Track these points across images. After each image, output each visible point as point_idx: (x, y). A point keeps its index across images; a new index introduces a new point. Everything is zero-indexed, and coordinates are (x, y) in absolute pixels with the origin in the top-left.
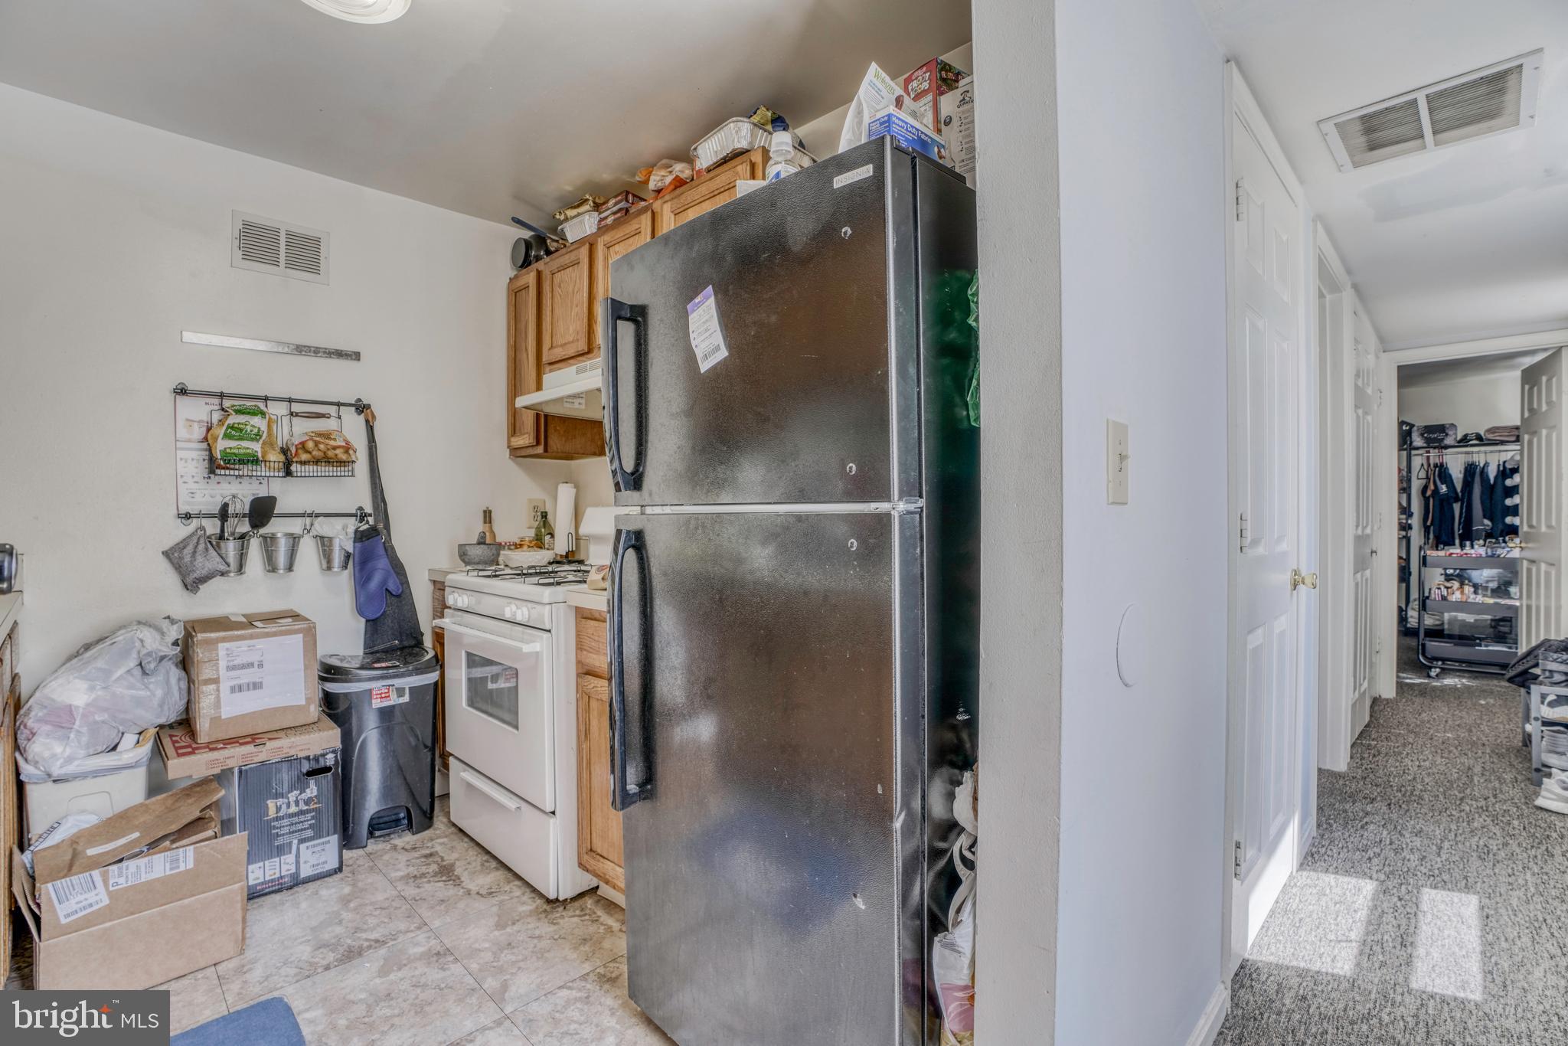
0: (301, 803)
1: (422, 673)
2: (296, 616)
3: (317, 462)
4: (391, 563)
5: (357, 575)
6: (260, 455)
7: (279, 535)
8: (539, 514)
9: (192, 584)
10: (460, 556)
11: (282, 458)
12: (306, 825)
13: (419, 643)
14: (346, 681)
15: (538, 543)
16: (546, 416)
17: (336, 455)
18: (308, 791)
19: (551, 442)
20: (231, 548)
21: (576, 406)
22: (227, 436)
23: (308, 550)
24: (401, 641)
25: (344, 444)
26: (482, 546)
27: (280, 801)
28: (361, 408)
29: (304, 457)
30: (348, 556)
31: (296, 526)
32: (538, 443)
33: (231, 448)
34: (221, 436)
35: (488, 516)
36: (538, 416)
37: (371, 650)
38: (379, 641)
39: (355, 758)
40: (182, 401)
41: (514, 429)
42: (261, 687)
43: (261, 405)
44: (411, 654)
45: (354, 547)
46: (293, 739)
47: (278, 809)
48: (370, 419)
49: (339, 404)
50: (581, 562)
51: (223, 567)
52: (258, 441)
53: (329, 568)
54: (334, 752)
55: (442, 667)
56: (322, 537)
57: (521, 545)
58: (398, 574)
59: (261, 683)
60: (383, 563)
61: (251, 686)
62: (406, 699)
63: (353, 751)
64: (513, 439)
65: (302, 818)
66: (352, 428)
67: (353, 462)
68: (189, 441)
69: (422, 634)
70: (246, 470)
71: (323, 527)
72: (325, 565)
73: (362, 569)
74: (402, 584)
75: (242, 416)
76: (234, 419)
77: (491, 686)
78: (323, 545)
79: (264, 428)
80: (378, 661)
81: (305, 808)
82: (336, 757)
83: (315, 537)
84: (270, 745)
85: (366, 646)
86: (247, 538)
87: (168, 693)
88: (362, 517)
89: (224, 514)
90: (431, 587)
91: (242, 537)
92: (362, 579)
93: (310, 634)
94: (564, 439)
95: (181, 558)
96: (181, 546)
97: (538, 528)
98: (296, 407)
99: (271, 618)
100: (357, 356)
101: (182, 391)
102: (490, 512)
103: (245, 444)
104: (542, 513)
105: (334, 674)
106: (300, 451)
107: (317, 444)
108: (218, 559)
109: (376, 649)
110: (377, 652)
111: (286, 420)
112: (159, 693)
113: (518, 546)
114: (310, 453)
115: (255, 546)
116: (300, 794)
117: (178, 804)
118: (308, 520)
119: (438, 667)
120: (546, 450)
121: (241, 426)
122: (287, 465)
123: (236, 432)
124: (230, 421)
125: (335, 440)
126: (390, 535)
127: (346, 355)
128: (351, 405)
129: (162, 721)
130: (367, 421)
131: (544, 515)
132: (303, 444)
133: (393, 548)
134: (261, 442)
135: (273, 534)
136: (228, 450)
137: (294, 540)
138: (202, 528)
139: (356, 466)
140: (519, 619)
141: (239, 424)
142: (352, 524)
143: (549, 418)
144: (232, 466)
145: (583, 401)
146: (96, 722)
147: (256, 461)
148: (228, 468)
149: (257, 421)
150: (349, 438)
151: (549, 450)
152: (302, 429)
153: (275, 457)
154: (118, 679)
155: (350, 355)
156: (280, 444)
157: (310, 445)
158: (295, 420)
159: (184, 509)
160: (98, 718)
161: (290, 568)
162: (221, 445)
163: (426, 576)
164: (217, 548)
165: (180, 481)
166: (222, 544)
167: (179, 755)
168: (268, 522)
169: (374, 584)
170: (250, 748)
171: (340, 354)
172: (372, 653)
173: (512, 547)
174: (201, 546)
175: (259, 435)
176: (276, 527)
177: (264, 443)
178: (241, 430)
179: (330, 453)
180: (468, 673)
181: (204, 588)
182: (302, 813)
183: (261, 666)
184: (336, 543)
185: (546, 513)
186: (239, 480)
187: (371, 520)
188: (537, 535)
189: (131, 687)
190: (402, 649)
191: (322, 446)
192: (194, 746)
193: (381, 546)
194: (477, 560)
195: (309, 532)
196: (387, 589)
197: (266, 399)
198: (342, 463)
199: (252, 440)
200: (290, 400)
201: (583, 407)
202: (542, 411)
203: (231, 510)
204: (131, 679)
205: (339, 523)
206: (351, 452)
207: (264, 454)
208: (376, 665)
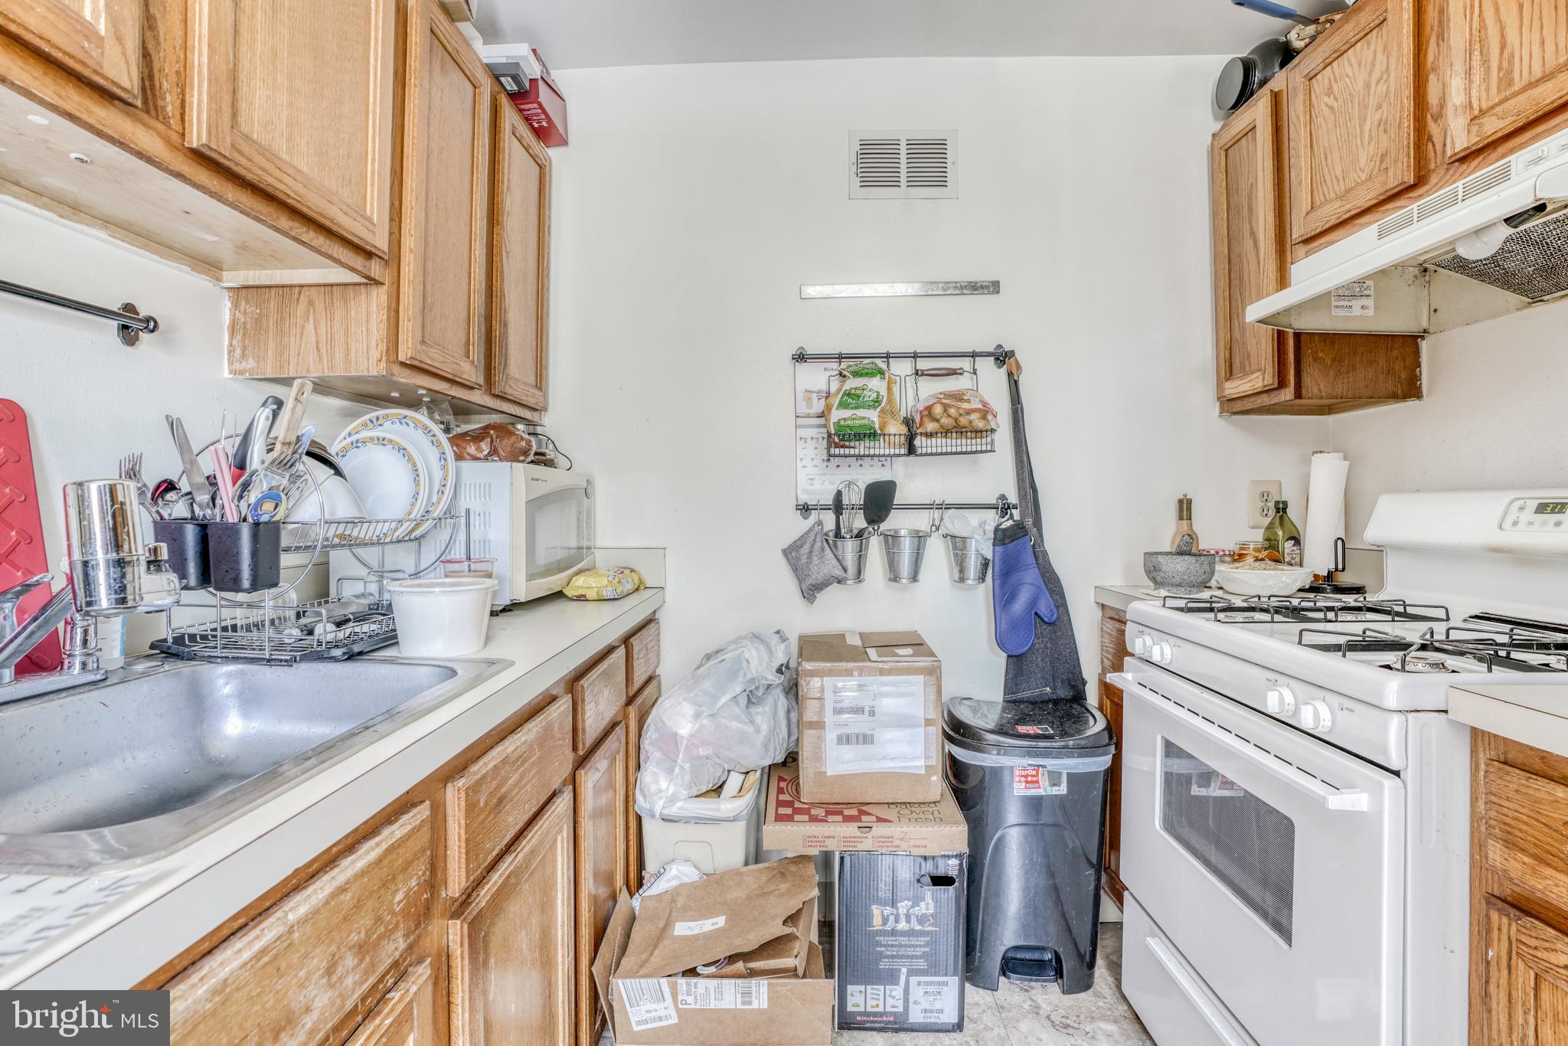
0: (913, 920)
1: (1087, 756)
2: (918, 645)
3: (946, 432)
4: (1043, 575)
5: (997, 591)
6: (877, 426)
7: (903, 533)
8: (1271, 505)
9: (811, 591)
10: (1148, 572)
11: (904, 430)
12: (919, 951)
13: (1079, 697)
14: (978, 750)
15: (1272, 553)
16: (1298, 336)
17: (971, 422)
18: (923, 905)
19: (1307, 380)
20: (849, 547)
21: (1357, 311)
22: (843, 405)
23: (937, 552)
24: (1054, 688)
25: (980, 406)
26: (1186, 558)
27: (888, 910)
28: (1002, 357)
29: (931, 426)
30: (985, 564)
31: (921, 521)
32: (1282, 384)
33: (845, 419)
34: (836, 405)
35: (1185, 508)
36: (1281, 336)
37: (1014, 697)
38: (1025, 685)
39: (987, 862)
40: (803, 368)
41: (1229, 366)
42: (872, 743)
43: (881, 364)
44: (1069, 716)
45: (994, 552)
46: (905, 829)
47: (885, 920)
48: (1014, 372)
49: (974, 355)
50: (1358, 590)
51: (839, 572)
52: (875, 408)
53: (962, 579)
54: (959, 856)
55: (1119, 746)
56: (953, 537)
57: (1241, 556)
58: (1052, 592)
59: (872, 735)
60: (1030, 576)
61: (861, 739)
62: (1063, 789)
63: (985, 853)
64: (1228, 385)
65: (914, 941)
66: (991, 384)
67: (993, 431)
68: (809, 416)
69: (1084, 683)
70: (861, 448)
71: (957, 524)
72: (957, 576)
73: (1003, 584)
74: (1057, 607)
75: (860, 379)
76: (852, 383)
77: (1196, 790)
78: (955, 547)
79: (884, 392)
80: (1023, 720)
81: (918, 928)
82: (961, 865)
83: (945, 536)
84: (879, 830)
85: (1008, 689)
86: (866, 535)
87: (773, 730)
88: (1005, 509)
89: (838, 506)
90: (1099, 613)
91: (860, 535)
92: (1004, 597)
93: (934, 672)
94: (1332, 373)
95: (798, 559)
96: (799, 544)
97: (1270, 527)
98: (923, 364)
99: (888, 644)
100: (994, 287)
101: (801, 357)
102: (1190, 502)
103: (861, 413)
104: (1277, 503)
105: (963, 735)
106: (926, 420)
107: (946, 407)
108: (835, 562)
109: (1020, 695)
110: (1021, 701)
111: (910, 381)
112: (764, 727)
113: (1238, 557)
114: (937, 421)
115: (875, 545)
116: (913, 907)
117: (772, 887)
118: (937, 514)
119: (1112, 749)
120: (1298, 395)
121: (858, 392)
122: (911, 438)
123: (851, 399)
124: (848, 386)
125: (968, 401)
126: (1041, 535)
127: (982, 287)
128: (988, 355)
129: (767, 762)
130: (1010, 374)
131: (1281, 508)
132: (929, 408)
133: (1045, 553)
134: (878, 409)
135: (896, 531)
136: (842, 423)
137: (920, 539)
138: (820, 523)
139: (997, 436)
140: (1307, 721)
141: (856, 389)
142: (991, 518)
143: (1303, 338)
144: (847, 443)
145: (1370, 302)
146: (700, 758)
147: (873, 435)
148: (842, 447)
149: (876, 384)
150: (987, 399)
151: (1304, 392)
152: (930, 389)
153: (896, 428)
154: (723, 705)
155: (987, 287)
156: (903, 414)
157: (938, 410)
158: (922, 381)
159: (804, 498)
160: (702, 752)
161: (914, 578)
162: (837, 415)
163: (1091, 596)
164: (834, 548)
165: (800, 465)
166: (839, 543)
167: (779, 818)
168: (886, 516)
169: (1020, 605)
170: (851, 829)
171: (974, 288)
172: (1014, 702)
173: (1228, 559)
174: (818, 545)
175: (877, 402)
176: (896, 521)
177: (882, 411)
178: (858, 396)
179: (963, 421)
180: (1164, 765)
181: (822, 597)
182: (911, 933)
183: (872, 713)
184: (972, 546)
185: (1285, 503)
186: (860, 462)
187: (1016, 514)
188: (1268, 540)
189: (737, 719)
190: (1056, 702)
191: (952, 411)
192: (797, 805)
193: (1030, 550)
194: (1177, 580)
195: (938, 529)
196: (1036, 614)
197: (887, 356)
198: (978, 433)
199: (869, 407)
200: (915, 356)
201: (1371, 312)
202: (1290, 326)
203: (845, 501)
204: (737, 710)
205: (974, 518)
206: (990, 417)
207: (883, 426)
208: (1022, 729)
